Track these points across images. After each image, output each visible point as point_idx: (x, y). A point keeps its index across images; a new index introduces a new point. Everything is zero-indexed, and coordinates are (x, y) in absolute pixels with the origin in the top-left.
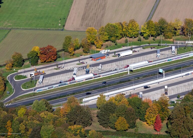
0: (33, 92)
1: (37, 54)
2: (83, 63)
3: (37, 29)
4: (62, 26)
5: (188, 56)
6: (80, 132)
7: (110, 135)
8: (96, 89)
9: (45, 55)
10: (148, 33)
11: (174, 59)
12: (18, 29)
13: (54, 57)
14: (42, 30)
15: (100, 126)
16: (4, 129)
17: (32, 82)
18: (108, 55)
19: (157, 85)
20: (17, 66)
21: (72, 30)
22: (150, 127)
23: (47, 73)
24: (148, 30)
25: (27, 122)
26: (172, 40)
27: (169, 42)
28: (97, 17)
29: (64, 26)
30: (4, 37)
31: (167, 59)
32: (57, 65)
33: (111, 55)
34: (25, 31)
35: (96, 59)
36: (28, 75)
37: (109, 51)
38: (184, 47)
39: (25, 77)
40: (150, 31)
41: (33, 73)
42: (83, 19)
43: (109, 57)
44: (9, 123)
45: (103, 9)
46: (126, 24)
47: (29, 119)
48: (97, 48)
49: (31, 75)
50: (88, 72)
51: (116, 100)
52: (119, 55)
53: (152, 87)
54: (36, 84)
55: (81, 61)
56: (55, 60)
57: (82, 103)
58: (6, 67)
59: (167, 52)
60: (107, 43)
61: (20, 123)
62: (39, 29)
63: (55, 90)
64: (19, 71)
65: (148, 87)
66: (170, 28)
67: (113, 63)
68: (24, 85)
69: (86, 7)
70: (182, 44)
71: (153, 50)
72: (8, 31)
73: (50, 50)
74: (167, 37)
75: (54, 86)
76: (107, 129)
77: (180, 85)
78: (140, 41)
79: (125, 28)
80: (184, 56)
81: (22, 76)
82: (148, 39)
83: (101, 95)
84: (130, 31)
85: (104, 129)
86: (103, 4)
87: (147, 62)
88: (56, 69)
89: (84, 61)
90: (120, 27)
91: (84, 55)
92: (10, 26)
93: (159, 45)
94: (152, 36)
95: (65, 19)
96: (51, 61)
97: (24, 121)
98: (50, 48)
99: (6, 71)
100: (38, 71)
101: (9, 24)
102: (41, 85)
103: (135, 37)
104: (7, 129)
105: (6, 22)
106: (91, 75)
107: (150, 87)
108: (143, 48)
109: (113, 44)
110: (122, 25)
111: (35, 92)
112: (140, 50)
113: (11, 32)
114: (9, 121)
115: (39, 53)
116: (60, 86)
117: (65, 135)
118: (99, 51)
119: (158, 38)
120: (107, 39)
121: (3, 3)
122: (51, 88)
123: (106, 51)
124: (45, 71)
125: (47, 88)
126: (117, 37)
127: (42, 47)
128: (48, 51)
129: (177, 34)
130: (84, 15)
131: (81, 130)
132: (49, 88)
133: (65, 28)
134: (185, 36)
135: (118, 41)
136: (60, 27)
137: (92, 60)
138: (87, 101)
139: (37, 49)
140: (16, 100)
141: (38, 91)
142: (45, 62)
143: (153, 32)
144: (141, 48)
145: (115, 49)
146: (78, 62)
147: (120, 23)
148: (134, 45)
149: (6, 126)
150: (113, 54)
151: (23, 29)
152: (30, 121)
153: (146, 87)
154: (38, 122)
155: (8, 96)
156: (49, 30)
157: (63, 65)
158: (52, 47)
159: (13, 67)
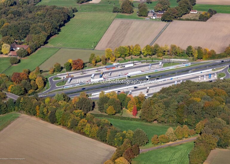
0: (62, 88)
1: (71, 64)
2: (100, 71)
3: (77, 49)
4: (94, 47)
5: (169, 68)
6: (81, 114)
7: (103, 117)
8: (103, 87)
9: (76, 65)
10: (146, 53)
11: (159, 70)
12: (65, 48)
13: (81, 67)
14: (80, 49)
15: (98, 111)
16: (34, 111)
17: (64, 82)
18: (117, 66)
19: (143, 87)
20: (57, 72)
21: (100, 50)
22: (131, 113)
23: (75, 76)
24: (146, 51)
25: (49, 107)
26: (162, 58)
27: (160, 59)
28: (118, 42)
29: (95, 47)
30: (55, 53)
31: (155, 70)
32: (82, 72)
33: (119, 67)
34: (69, 50)
35: (108, 69)
36: (62, 77)
37: (119, 64)
38: (168, 63)
39: (60, 78)
40: (147, 52)
41: (65, 76)
42: (109, 43)
43: (118, 67)
44: (37, 107)
45: (124, 37)
46: (132, 46)
47: (50, 105)
48: (112, 61)
49: (64, 77)
50: (101, 77)
51: (110, 95)
52: (124, 66)
53: (139, 87)
54: (65, 83)
55: (99, 70)
56: (82, 68)
57: (91, 96)
58: (49, 72)
59: (156, 66)
60: (119, 58)
61: (44, 108)
62: (79, 49)
63: (77, 87)
64: (58, 75)
65: (137, 88)
66: (161, 50)
67: (119, 72)
68: (58, 84)
69: (113, 35)
70: (168, 60)
71: (148, 64)
72: (59, 49)
73: (79, 62)
74: (159, 56)
75: (76, 85)
76: (103, 113)
77: (158, 87)
78: (141, 58)
79: (132, 50)
80: (166, 68)
81: (58, 78)
82: (146, 57)
83: (102, 92)
84: (135, 51)
85: (100, 113)
86: (125, 33)
87: (141, 72)
88: (81, 74)
89: (101, 70)
90: (128, 49)
91: (102, 66)
92: (61, 46)
93: (152, 61)
94: (149, 55)
95: (97, 43)
96: (79, 69)
97: (47, 106)
98: (79, 60)
99: (50, 74)
100: (70, 75)
101: (61, 45)
102: (69, 84)
103: (138, 56)
104: (37, 111)
105: (59, 44)
106: (102, 79)
107: (138, 88)
108: (142, 63)
109: (123, 59)
110: (130, 47)
111: (64, 88)
112: (139, 64)
113: (60, 50)
114: (38, 106)
115: (72, 64)
116: (80, 85)
117: (70, 116)
118: (112, 64)
119: (153, 56)
120: (119, 56)
121: (61, 31)
122: (74, 86)
123: (117, 64)
124: (74, 75)
125: (71, 86)
126: (126, 55)
127: (74, 60)
128: (77, 62)
129: (166, 54)
130: (110, 40)
131: (81, 113)
132: (73, 86)
133: (95, 48)
134: (171, 55)
135: (126, 58)
136: (92, 47)
137: (106, 69)
138: (95, 95)
139: (70, 61)
140: (50, 93)
141: (65, 88)
142: (75, 69)
143: (149, 52)
144: (140, 63)
145: (124, 62)
146: (97, 70)
147: (129, 46)
148: (137, 60)
149: (36, 109)
150: (121, 66)
151: (68, 48)
152: (50, 106)
153: (135, 88)
154: (55, 107)
155: (46, 90)
156: (85, 49)
157: (87, 72)
158: (81, 60)
159: (54, 72)
